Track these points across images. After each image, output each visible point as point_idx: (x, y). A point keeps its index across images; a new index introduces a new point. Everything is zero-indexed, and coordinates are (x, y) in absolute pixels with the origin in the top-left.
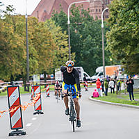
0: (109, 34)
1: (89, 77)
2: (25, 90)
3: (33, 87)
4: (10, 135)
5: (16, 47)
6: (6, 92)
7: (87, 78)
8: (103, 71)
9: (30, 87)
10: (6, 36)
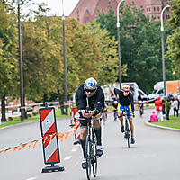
0: (171, 38)
1: (145, 96)
2: (63, 113)
3: (73, 109)
4: (44, 171)
5: (50, 57)
6: (38, 116)
7: (142, 97)
8: (163, 87)
9: (69, 110)
10: (37, 43)
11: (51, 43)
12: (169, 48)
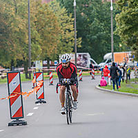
1: (96, 65)
2: (27, 78)
5: (18, 30)
6: (6, 79)
8: (111, 57)
9: (32, 75)
10: (6, 18)
11: (18, 18)
12: (117, 24)
